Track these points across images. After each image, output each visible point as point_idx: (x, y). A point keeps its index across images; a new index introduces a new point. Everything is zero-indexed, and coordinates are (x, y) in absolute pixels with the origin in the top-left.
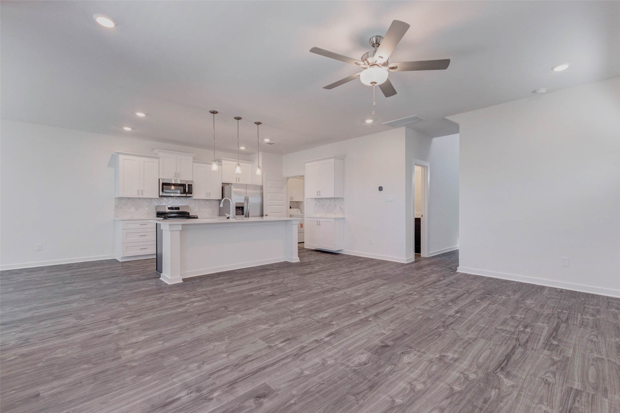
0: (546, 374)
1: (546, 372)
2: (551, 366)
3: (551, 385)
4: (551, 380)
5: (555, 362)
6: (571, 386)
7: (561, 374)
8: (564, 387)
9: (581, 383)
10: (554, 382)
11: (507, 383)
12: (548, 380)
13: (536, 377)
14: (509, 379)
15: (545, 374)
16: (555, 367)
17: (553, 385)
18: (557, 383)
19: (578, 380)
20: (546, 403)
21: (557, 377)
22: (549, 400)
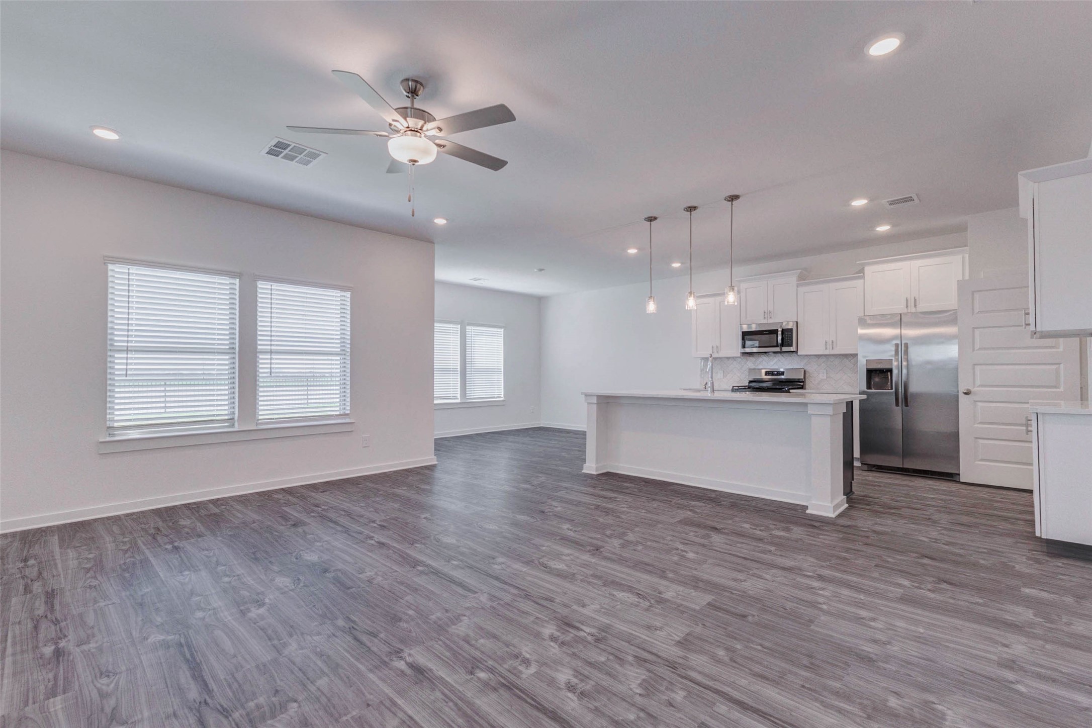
0: (115, 685)
1: (118, 688)
2: (117, 706)
3: (98, 675)
4: (103, 682)
5: (114, 721)
6: (66, 695)
7: (92, 704)
8: (77, 687)
9: (49, 712)
10: (96, 683)
11: (156, 637)
12: (106, 678)
13: (127, 670)
14: (159, 642)
15: (117, 685)
16: (108, 710)
17: (96, 677)
18: (92, 684)
19: (56, 714)
20: (93, 650)
21: (95, 695)
22: (91, 657)
